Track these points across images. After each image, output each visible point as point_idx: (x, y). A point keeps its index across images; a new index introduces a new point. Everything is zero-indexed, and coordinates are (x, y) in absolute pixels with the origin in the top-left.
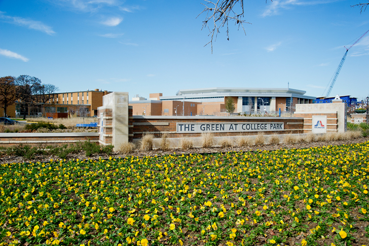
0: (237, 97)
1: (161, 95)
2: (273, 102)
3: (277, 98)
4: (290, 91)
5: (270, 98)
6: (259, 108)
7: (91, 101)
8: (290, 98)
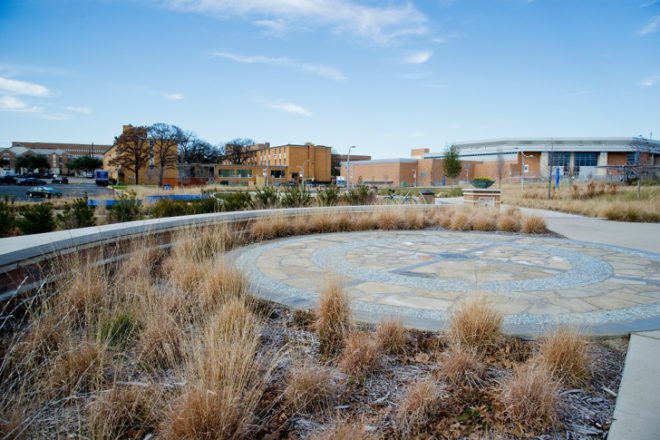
0: (539, 153)
1: (427, 151)
2: (603, 160)
3: (611, 154)
4: (635, 142)
5: (597, 154)
6: (578, 170)
7: (288, 160)
8: (633, 153)
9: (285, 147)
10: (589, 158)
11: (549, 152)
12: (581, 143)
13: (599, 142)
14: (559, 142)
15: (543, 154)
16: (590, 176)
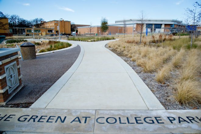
2: (163, 26)
5: (161, 25)
6: (155, 30)
7: (54, 26)
8: (172, 24)
9: (53, 21)
10: (158, 26)
11: (146, 24)
12: (156, 21)
13: (162, 21)
14: (150, 21)
15: (144, 24)
16: (159, 32)
